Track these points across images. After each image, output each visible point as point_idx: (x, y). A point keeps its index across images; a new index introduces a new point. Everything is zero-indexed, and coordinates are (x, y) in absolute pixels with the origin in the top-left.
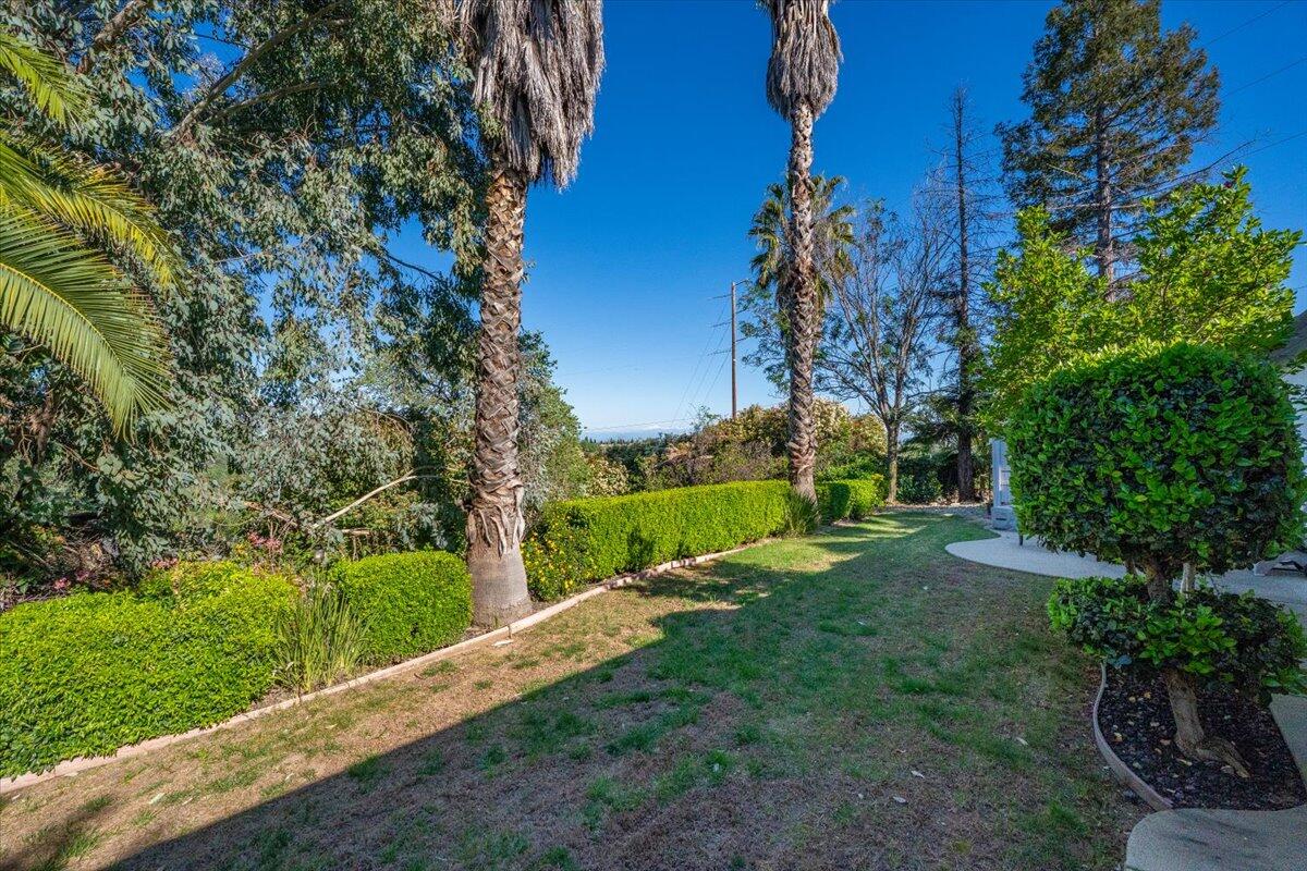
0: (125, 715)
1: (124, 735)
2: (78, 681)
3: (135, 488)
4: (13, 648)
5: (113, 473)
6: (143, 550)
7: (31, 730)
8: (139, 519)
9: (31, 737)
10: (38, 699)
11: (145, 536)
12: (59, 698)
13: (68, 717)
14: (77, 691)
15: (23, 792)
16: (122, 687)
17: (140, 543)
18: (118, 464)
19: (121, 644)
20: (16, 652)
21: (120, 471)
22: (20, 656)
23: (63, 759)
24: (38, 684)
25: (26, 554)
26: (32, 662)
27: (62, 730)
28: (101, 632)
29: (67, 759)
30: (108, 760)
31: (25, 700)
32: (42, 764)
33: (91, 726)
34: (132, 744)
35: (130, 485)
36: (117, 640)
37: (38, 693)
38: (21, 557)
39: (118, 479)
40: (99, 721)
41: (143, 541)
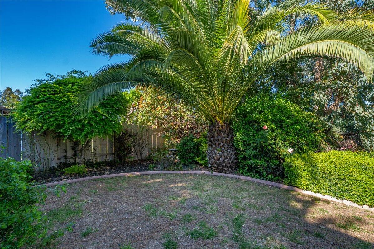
0: (367, 194)
1: (366, 201)
2: (350, 176)
3: (369, 118)
4: (332, 160)
5: (361, 113)
6: (370, 143)
7: (336, 186)
8: (369, 131)
9: (336, 188)
10: (338, 177)
11: (371, 138)
12: (344, 179)
13: (347, 186)
14: (350, 179)
15: (334, 203)
16: (366, 184)
17: (369, 140)
18: (362, 110)
19: (366, 169)
20: (332, 161)
21: (363, 112)
22: (334, 162)
23: (345, 199)
24: (339, 172)
25: (333, 140)
26: (337, 165)
27: (345, 190)
28: (358, 163)
29: (346, 199)
30: (359, 207)
31: (335, 176)
32: (339, 197)
33: (354, 192)
34: (369, 206)
35: (367, 116)
36: (363, 167)
37: (338, 175)
38: (332, 140)
39: (362, 115)
40: (357, 192)
41: (371, 139)
